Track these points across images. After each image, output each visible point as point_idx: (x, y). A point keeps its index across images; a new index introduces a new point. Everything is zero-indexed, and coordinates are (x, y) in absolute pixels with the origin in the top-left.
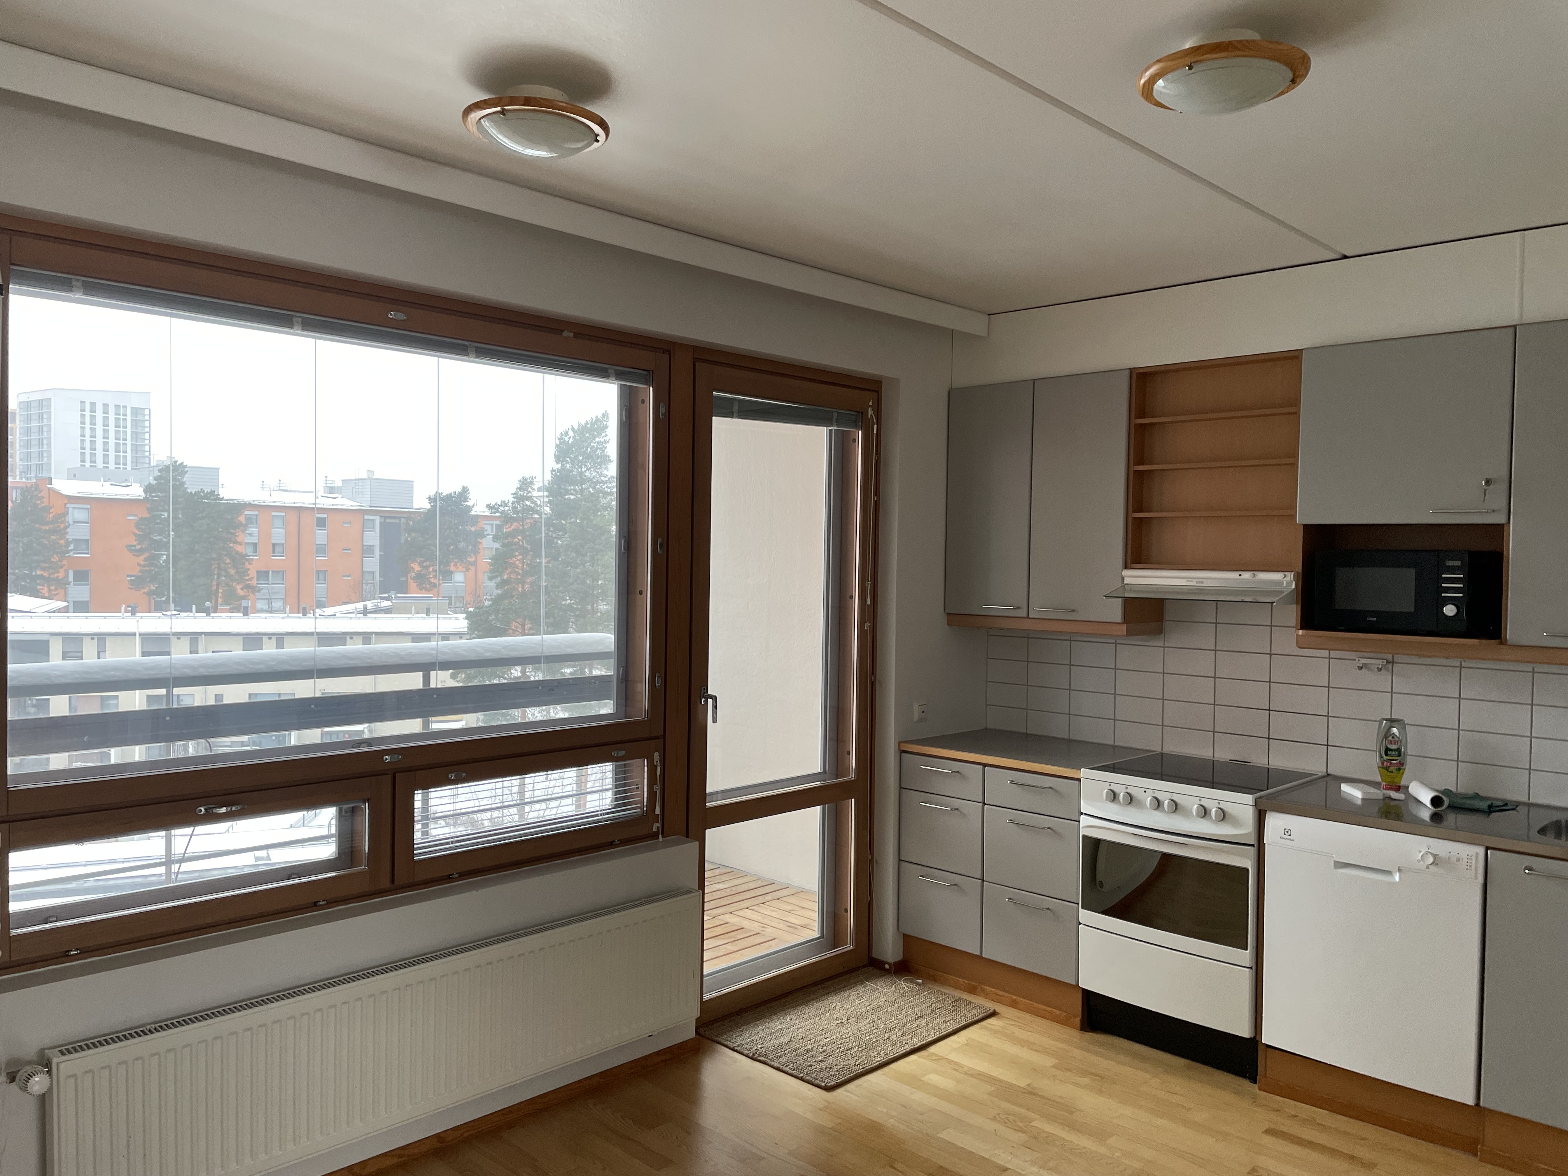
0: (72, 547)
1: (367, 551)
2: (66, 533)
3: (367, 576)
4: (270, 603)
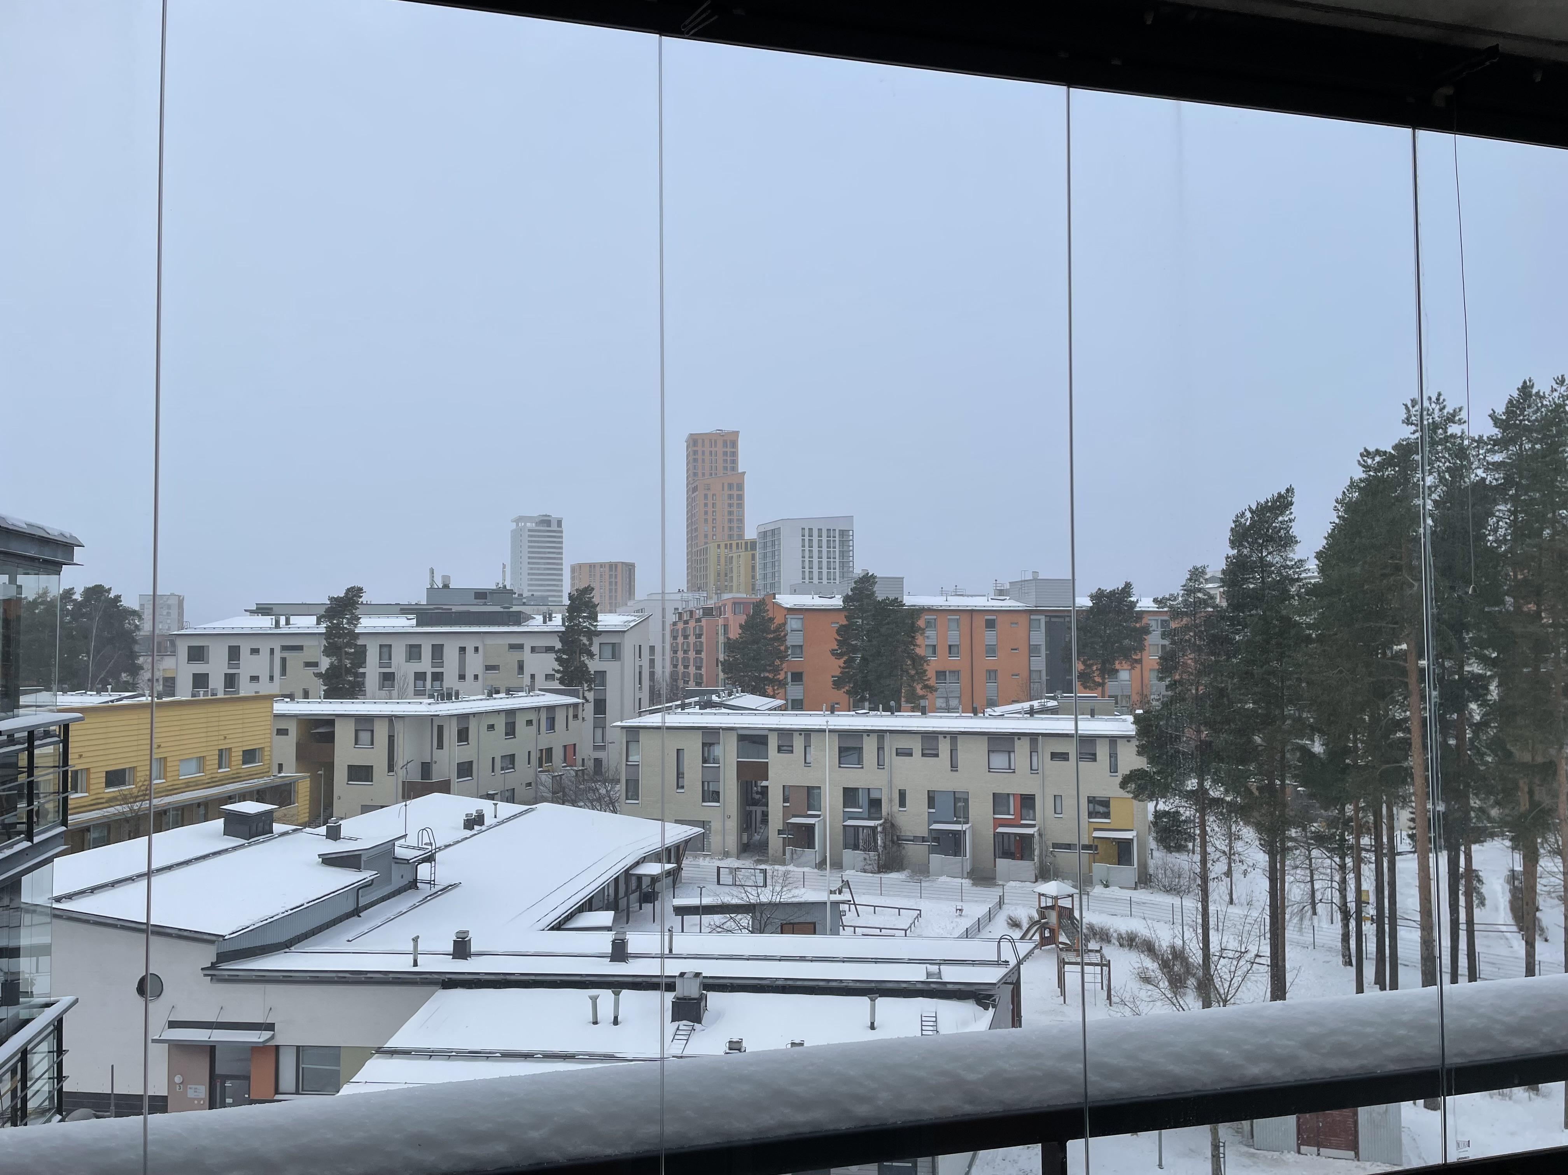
0: (790, 652)
1: (1033, 650)
2: (786, 640)
3: (1034, 675)
4: (947, 702)
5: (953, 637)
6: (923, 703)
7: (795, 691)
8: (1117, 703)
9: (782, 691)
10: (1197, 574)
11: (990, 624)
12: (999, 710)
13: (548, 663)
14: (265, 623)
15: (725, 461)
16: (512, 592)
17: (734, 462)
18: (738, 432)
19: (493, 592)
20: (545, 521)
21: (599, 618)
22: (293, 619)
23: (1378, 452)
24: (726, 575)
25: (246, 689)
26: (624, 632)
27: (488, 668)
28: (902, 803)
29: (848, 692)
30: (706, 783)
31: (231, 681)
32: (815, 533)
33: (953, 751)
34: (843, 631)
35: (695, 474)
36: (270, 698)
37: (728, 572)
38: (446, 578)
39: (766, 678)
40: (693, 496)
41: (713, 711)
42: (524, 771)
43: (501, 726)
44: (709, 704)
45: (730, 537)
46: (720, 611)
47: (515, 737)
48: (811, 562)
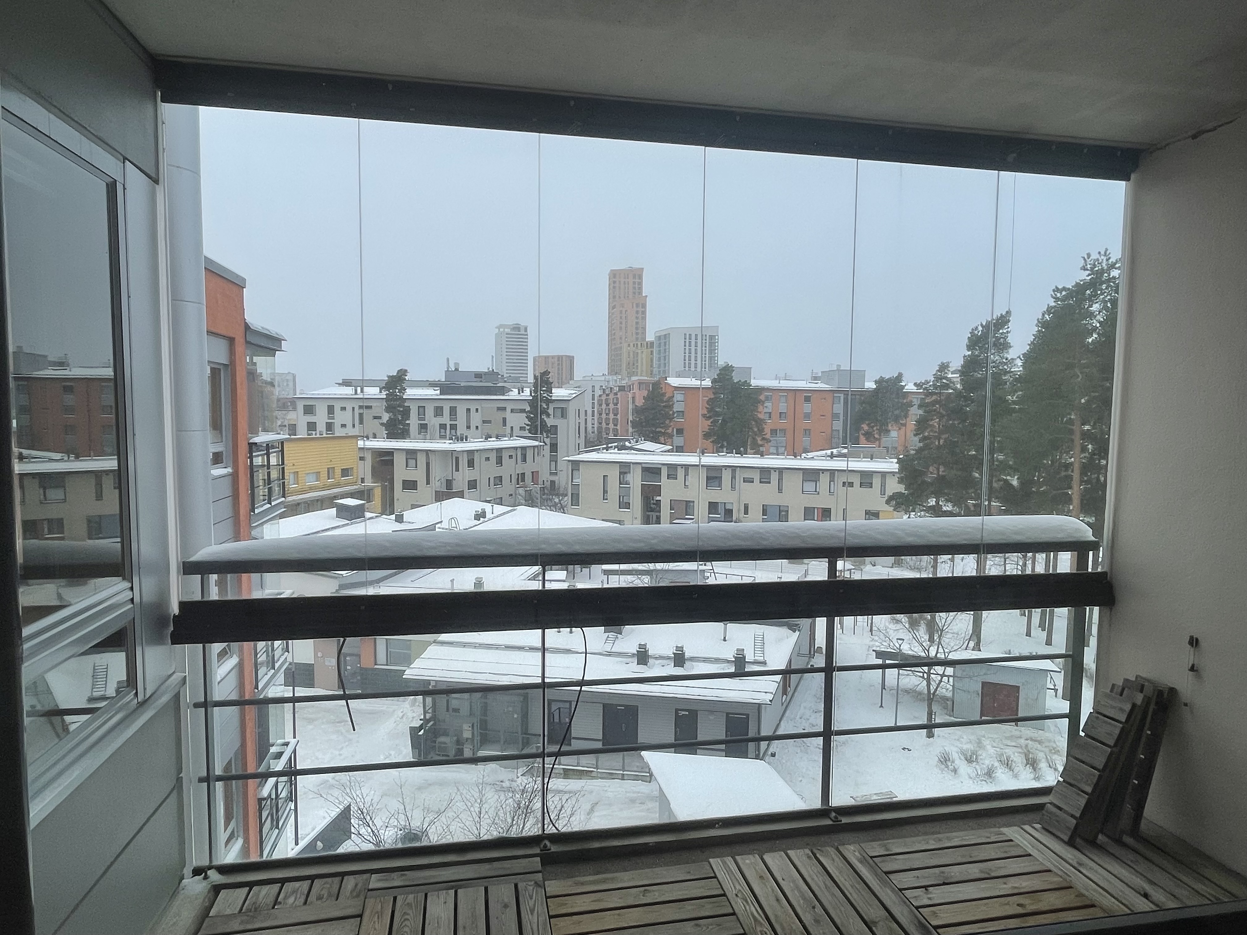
0: (675, 415)
1: (835, 416)
2: (673, 407)
3: (834, 433)
4: (777, 450)
5: (783, 407)
6: (761, 449)
7: (679, 441)
8: (888, 451)
9: (670, 440)
10: (944, 367)
11: (807, 399)
12: (810, 455)
13: (521, 420)
14: (348, 391)
15: (634, 288)
16: (498, 374)
17: (640, 288)
18: (643, 269)
19: (486, 374)
20: (517, 328)
21: (553, 392)
22: (366, 389)
23: (1064, 289)
24: (634, 364)
25: (339, 432)
26: (570, 400)
27: (484, 422)
28: (746, 512)
29: (713, 442)
30: (621, 497)
31: (329, 427)
32: (693, 337)
33: (780, 480)
34: (710, 402)
35: (614, 297)
36: (356, 437)
37: (635, 363)
38: (456, 364)
39: (660, 432)
40: (613, 311)
41: (626, 451)
42: (508, 487)
43: (493, 459)
44: (624, 448)
45: (637, 339)
46: (630, 388)
47: (502, 466)
48: (690, 357)
